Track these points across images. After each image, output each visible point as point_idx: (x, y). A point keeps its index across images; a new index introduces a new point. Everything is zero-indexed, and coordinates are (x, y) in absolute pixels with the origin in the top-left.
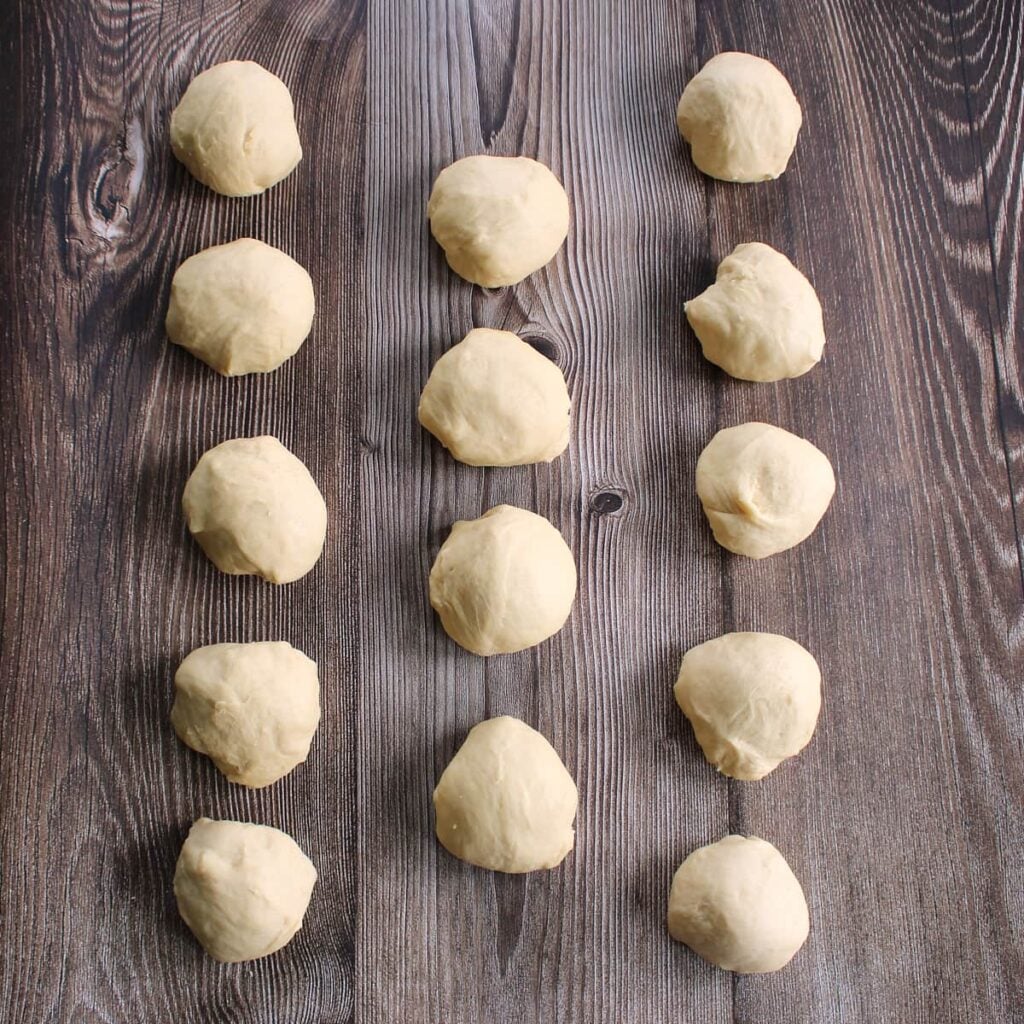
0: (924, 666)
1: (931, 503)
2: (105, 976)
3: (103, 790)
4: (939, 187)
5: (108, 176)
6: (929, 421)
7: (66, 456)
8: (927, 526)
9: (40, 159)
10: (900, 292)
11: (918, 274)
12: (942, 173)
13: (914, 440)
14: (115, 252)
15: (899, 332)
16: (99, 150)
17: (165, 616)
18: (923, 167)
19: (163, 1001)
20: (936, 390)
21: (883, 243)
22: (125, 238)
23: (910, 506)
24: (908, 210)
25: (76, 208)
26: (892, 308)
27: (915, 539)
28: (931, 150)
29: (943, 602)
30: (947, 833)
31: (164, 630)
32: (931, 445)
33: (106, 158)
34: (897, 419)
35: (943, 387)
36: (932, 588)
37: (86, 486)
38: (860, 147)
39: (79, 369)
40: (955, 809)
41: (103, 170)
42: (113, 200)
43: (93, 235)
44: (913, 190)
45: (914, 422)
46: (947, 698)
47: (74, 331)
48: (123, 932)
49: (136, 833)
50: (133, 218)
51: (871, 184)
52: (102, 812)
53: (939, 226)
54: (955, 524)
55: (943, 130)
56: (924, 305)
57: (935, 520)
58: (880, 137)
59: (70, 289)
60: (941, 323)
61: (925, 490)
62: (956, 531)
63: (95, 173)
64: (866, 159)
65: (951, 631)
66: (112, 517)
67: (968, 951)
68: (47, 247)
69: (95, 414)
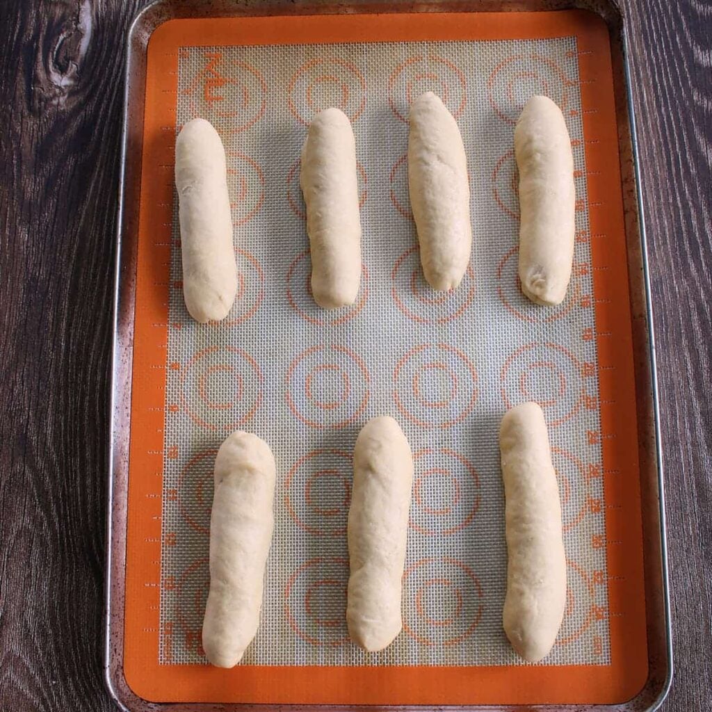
0: (671, 419)
1: (679, 292)
2: (29, 631)
3: (35, 491)
4: (690, 54)
5: (65, 41)
6: (679, 228)
7: (21, 243)
8: (676, 310)
9: (17, 31)
10: (658, 132)
11: (672, 118)
12: (692, 42)
13: (666, 243)
14: (66, 97)
15: (656, 161)
16: (59, 24)
17: (87, 362)
18: (678, 39)
19: (70, 654)
20: (685, 206)
21: (645, 94)
22: (74, 86)
23: (662, 293)
24: (666, 69)
25: (40, 65)
26: (651, 144)
27: (666, 319)
28: (684, 26)
29: (687, 369)
30: (686, 552)
31: (85, 373)
32: (680, 247)
33: (64, 30)
34: (653, 227)
35: (690, 203)
36: (679, 359)
37: (35, 265)
38: (629, 23)
39: (36, 180)
40: (693, 532)
41: (61, 37)
42: (67, 59)
43: (51, 83)
44: (670, 56)
45: (667, 230)
46: (689, 445)
47: (33, 152)
48: (44, 600)
49: (57, 525)
50: (81, 72)
51: (637, 50)
52: (34, 507)
53: (690, 82)
54: (698, 309)
55: (694, 11)
56: (677, 142)
57: (683, 305)
58: (645, 16)
59: (32, 122)
60: (690, 155)
61: (675, 282)
62: (699, 314)
63: (55, 40)
64: (634, 32)
65: (693, 392)
66: (53, 288)
67: (703, 646)
68: (18, 93)
69: (44, 213)
